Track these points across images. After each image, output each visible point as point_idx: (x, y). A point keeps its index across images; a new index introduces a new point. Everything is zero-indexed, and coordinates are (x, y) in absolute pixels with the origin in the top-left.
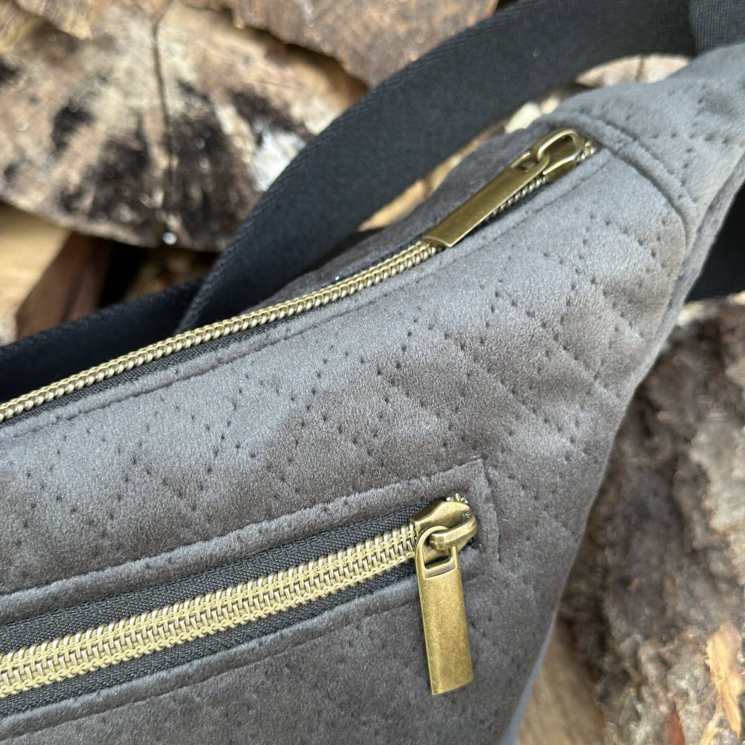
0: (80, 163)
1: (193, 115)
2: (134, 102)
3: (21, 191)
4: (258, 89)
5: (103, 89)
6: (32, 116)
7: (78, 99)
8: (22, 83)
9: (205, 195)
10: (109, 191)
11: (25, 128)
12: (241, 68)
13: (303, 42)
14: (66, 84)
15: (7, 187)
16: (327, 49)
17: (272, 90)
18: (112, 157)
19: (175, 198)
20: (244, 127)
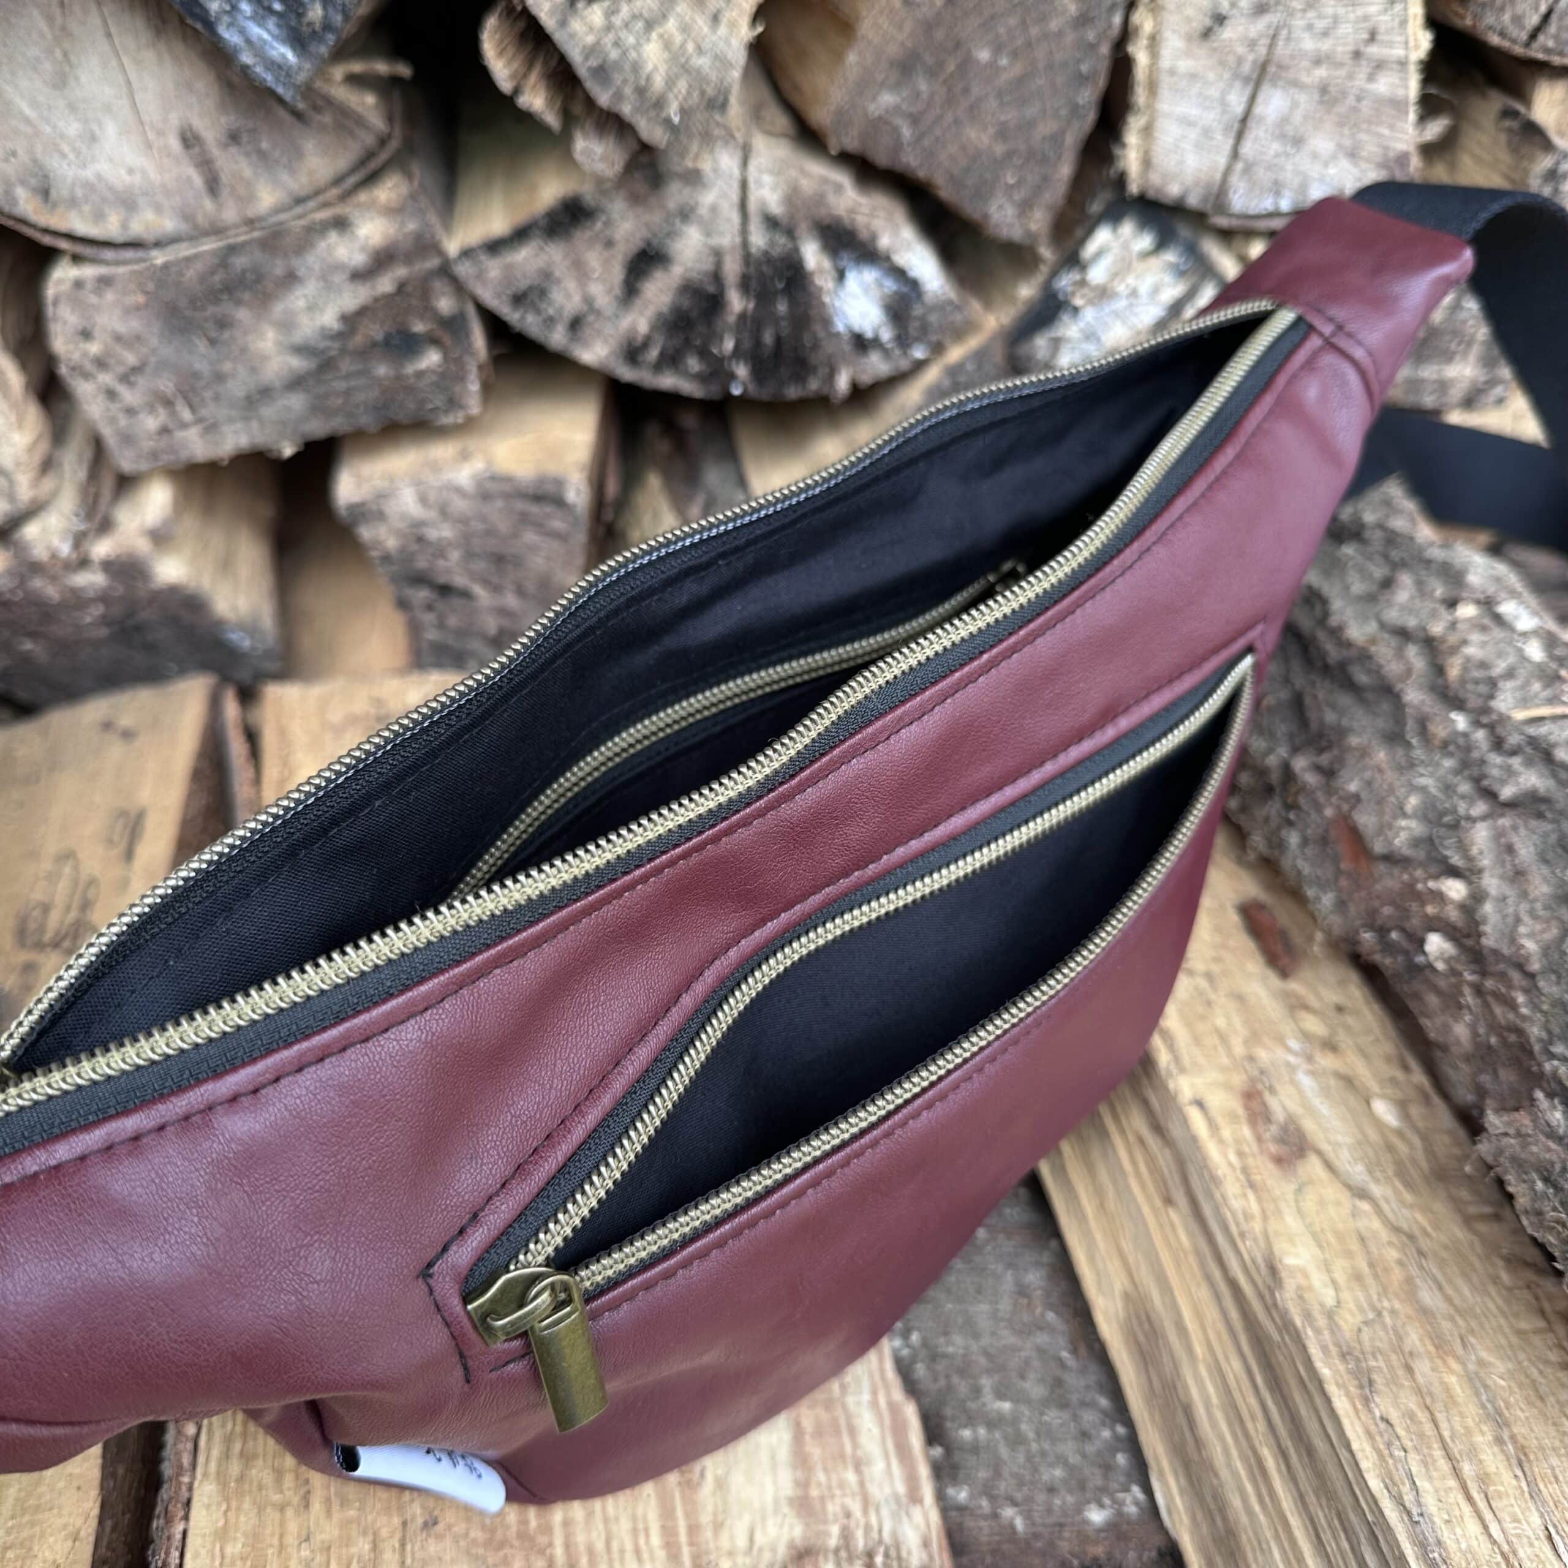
0: (650, 312)
1: (776, 252)
2: (716, 241)
3: (586, 345)
4: (847, 221)
5: (685, 228)
6: (606, 262)
7: (655, 242)
8: (599, 225)
9: (778, 340)
10: (677, 342)
11: (596, 275)
12: (831, 199)
13: (898, 168)
14: (647, 225)
15: (572, 340)
16: (921, 174)
17: (861, 220)
18: (686, 303)
19: (747, 344)
20: (827, 264)
